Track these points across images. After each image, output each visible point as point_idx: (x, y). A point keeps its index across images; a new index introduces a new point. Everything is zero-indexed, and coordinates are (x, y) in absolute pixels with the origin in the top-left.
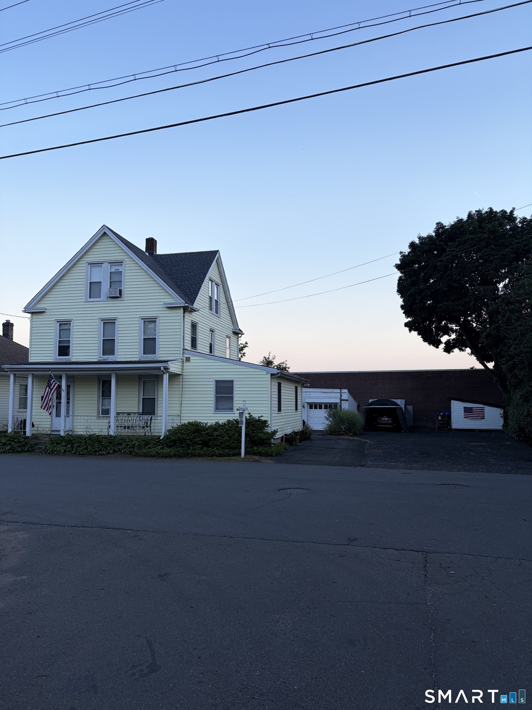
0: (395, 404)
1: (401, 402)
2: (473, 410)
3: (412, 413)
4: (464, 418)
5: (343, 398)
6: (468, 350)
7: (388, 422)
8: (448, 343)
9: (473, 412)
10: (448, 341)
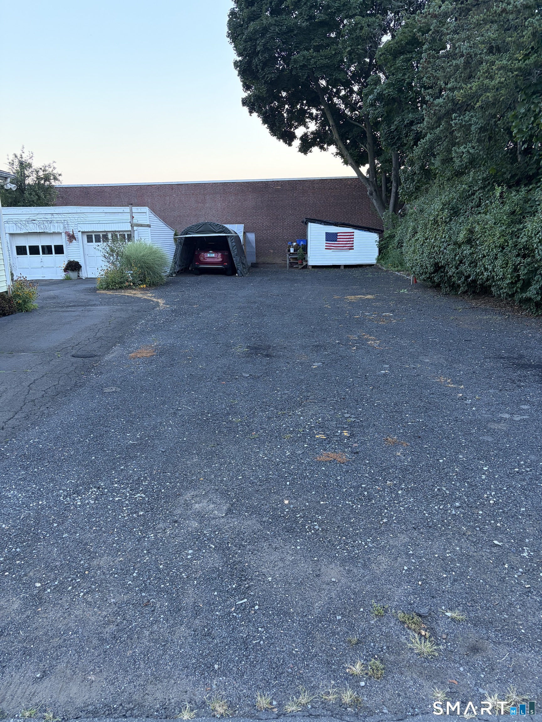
0: (226, 230)
1: (237, 229)
2: (338, 237)
3: (254, 245)
4: (326, 249)
5: (135, 221)
6: (333, 149)
7: (216, 260)
8: (304, 138)
9: (338, 240)
10: (305, 135)
